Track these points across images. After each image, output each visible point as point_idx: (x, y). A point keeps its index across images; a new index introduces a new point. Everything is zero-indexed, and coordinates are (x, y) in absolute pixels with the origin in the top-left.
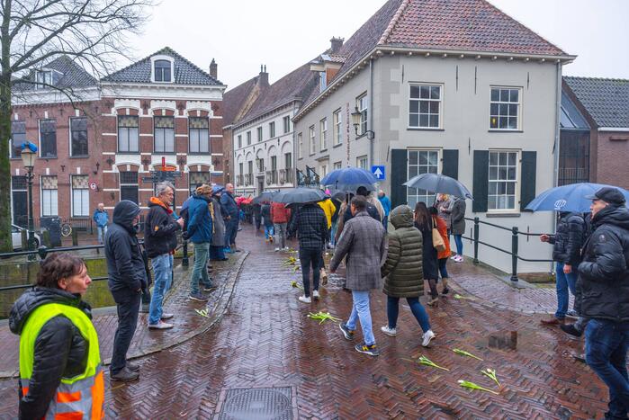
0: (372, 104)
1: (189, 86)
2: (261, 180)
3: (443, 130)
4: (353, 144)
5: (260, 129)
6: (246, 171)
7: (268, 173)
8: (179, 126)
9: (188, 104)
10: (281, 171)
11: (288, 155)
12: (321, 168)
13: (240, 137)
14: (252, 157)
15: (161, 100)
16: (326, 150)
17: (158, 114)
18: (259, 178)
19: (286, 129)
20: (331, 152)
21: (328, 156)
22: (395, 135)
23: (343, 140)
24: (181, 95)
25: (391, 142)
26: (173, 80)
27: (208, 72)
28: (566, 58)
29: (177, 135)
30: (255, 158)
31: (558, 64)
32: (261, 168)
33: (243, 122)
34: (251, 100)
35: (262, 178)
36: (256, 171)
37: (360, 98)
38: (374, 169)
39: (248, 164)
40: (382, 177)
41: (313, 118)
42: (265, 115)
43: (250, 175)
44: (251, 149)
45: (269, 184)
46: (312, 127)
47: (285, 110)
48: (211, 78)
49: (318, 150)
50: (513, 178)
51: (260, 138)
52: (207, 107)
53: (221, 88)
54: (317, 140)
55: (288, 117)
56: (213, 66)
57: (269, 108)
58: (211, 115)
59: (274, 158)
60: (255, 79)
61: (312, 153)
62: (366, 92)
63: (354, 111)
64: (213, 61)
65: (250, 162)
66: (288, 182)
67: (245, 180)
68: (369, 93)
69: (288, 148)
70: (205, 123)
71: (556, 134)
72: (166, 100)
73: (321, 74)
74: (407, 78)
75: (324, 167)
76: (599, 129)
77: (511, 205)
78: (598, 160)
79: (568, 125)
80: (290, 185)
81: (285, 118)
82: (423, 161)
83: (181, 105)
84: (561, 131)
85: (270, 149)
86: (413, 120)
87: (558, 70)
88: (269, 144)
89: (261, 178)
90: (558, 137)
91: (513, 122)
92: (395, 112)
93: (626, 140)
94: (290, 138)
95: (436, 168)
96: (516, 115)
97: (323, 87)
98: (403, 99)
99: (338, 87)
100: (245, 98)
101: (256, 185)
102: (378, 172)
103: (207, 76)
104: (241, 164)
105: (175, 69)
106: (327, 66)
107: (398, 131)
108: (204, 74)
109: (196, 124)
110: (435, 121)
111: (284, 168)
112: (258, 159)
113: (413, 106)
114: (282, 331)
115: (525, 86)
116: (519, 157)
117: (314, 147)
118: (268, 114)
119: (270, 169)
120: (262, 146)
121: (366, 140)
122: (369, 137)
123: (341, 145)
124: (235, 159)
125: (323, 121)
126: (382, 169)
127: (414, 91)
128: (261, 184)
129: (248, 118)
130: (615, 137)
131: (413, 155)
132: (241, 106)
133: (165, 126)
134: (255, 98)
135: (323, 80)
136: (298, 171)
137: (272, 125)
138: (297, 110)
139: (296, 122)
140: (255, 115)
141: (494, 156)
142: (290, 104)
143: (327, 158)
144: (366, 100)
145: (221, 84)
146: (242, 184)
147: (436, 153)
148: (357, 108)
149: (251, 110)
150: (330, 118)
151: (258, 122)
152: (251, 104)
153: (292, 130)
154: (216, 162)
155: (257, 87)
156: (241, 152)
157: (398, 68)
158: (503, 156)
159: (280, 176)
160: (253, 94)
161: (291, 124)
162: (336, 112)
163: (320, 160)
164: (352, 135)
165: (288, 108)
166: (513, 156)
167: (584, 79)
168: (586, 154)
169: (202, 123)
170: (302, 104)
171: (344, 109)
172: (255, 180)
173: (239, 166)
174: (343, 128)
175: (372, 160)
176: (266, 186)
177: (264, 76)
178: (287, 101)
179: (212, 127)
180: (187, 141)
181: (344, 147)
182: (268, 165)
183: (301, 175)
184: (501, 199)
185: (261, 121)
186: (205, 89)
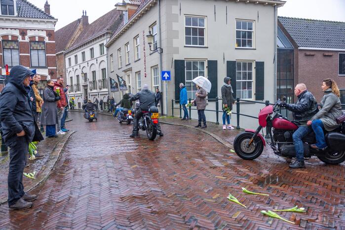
0: (160, 29)
1: (28, 19)
2: (85, 88)
3: (207, 48)
4: (148, 58)
5: (83, 53)
6: (75, 82)
7: (90, 82)
8: (22, 48)
9: (28, 32)
10: (99, 81)
11: (104, 70)
12: (126, 77)
13: (70, 59)
14: (79, 72)
15: (7, 29)
16: (130, 64)
17: (6, 39)
18: (84, 86)
19: (102, 53)
20: (133, 65)
21: (131, 68)
22: (177, 50)
23: (141, 56)
24: (22, 25)
25: (174, 55)
26: (16, 14)
27: (43, 10)
28: (280, 2)
29: (20, 54)
30: (81, 72)
31: (275, 7)
32: (86, 79)
33: (71, 49)
34: (77, 34)
35: (87, 86)
36: (82, 82)
37: (151, 26)
38: (163, 73)
39: (76, 77)
40: (169, 78)
41: (120, 43)
42: (87, 43)
43: (78, 85)
44: (78, 67)
45: (91, 90)
46: (119, 50)
47: (100, 40)
48: (46, 14)
49: (124, 65)
50: (251, 79)
51: (84, 59)
52: (44, 34)
53: (53, 21)
54: (123, 59)
55: (103, 44)
56: (47, 6)
57: (90, 38)
58: (47, 40)
59: (94, 72)
60: (79, 20)
61: (120, 67)
62: (156, 22)
63: (148, 34)
64: (47, 3)
65: (78, 76)
66: (104, 88)
67: (75, 88)
68: (158, 23)
69: (104, 65)
70: (43, 46)
71: (275, 51)
72: (11, 29)
73: (124, 12)
74: (183, 12)
75: (129, 76)
76: (299, 48)
77: (250, 96)
78: (299, 67)
79: (281, 46)
80: (106, 90)
81: (101, 45)
82: (195, 68)
83: (23, 33)
84: (278, 49)
85: (91, 66)
86: (188, 41)
87: (275, 11)
88: (90, 63)
89: (85, 86)
90: (276, 52)
91: (250, 43)
92: (176, 34)
93: (313, 55)
94: (104, 58)
95: (203, 73)
96: (251, 38)
97: (126, 21)
98: (180, 26)
99: (136, 21)
100: (73, 32)
101: (82, 91)
102: (166, 75)
103: (42, 12)
104: (71, 78)
105: (17, 7)
106: (128, 7)
107: (178, 48)
108: (40, 11)
109: (35, 46)
110: (202, 42)
111: (101, 78)
112: (83, 73)
113: (188, 31)
114: (100, 185)
115: (257, 20)
116: (254, 65)
117: (121, 63)
118: (89, 43)
119: (91, 79)
120: (85, 65)
121: (157, 55)
122: (159, 52)
123: (140, 59)
124: (67, 74)
125: (127, 44)
126: (169, 73)
127: (188, 21)
128: (86, 90)
129: (75, 46)
130: (308, 53)
131: (189, 64)
132: (69, 38)
133: (12, 48)
134: (80, 32)
135: (126, 17)
136: (111, 79)
137: (92, 50)
138: (108, 39)
139: (108, 47)
140: (79, 44)
141: (239, 64)
142: (104, 35)
143: (130, 69)
144: (156, 28)
145: (53, 18)
146: (72, 91)
147: (203, 63)
148: (150, 32)
149: (77, 41)
150: (131, 42)
151: (82, 48)
152: (76, 37)
153: (105, 53)
154: (52, 73)
155: (80, 25)
156: (71, 69)
157: (177, 5)
158: (245, 64)
159: (99, 84)
160: (77, 30)
161: (105, 49)
162: (136, 38)
163: (125, 71)
164: (148, 52)
165: (103, 38)
166: (250, 65)
167: (289, 18)
168: (292, 64)
169: (40, 45)
170: (112, 35)
171: (141, 35)
172: (82, 88)
173: (70, 79)
174: (141, 48)
175: (161, 67)
176: (89, 91)
177: (85, 18)
178: (101, 33)
179: (48, 49)
180: (29, 59)
181: (142, 61)
182: (90, 77)
183: (113, 82)
184: (244, 92)
185: (84, 47)
186: (41, 21)
